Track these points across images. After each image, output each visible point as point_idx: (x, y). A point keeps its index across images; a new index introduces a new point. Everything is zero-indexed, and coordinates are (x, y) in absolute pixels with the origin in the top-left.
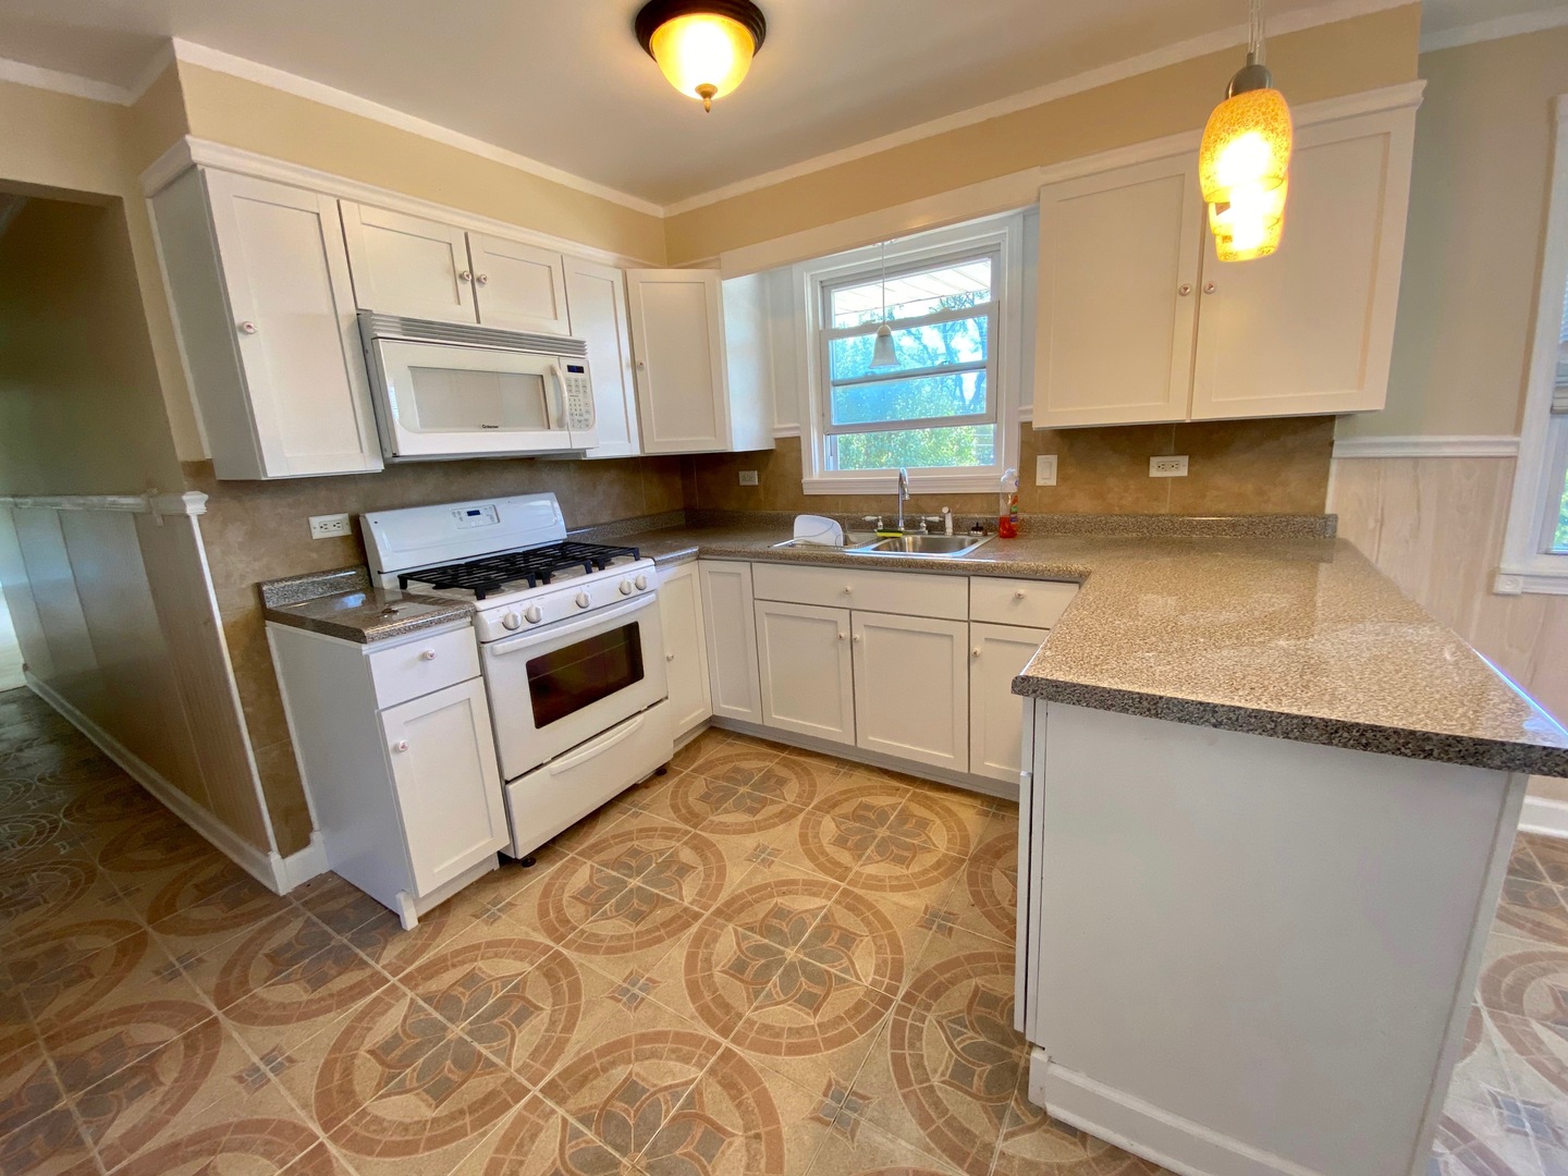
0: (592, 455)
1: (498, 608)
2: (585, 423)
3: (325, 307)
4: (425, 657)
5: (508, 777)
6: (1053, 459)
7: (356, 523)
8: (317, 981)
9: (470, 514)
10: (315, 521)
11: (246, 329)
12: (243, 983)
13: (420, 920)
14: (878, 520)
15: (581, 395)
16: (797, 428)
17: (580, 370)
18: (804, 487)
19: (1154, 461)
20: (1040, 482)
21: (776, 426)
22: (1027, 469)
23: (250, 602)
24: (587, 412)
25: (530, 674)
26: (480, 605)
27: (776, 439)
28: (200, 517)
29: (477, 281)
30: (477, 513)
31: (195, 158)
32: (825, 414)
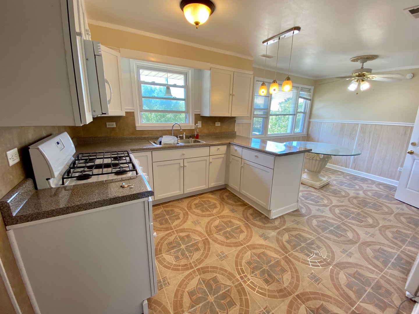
32: (140, 106)
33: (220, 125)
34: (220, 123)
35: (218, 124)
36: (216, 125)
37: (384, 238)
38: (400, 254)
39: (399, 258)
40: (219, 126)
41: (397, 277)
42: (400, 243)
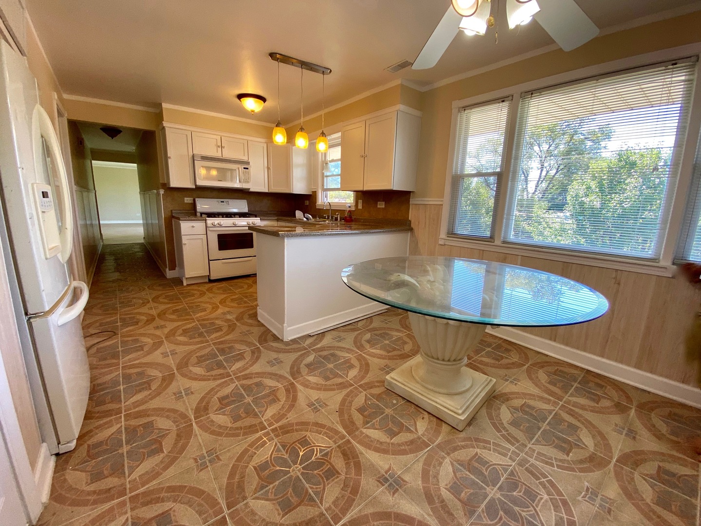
0: (251, 190)
1: (210, 221)
2: (247, 182)
3: (186, 153)
4: (193, 227)
6: (361, 200)
7: (194, 200)
9: (221, 202)
10: (186, 199)
11: (170, 158)
13: (187, 285)
14: (326, 216)
15: (247, 175)
16: (315, 189)
17: (247, 169)
18: (317, 206)
19: (378, 202)
21: (313, 188)
22: (357, 204)
23: (170, 214)
24: (248, 179)
25: (219, 238)
26: (207, 219)
27: (312, 191)
28: (162, 194)
29: (222, 147)
30: (223, 202)
31: (164, 125)
32: (323, 185)
33: (384, 207)
34: (384, 202)
35: (381, 205)
36: (378, 207)
37: (163, 409)
38: (120, 406)
39: (116, 398)
40: (382, 209)
41: (104, 376)
42: (133, 422)
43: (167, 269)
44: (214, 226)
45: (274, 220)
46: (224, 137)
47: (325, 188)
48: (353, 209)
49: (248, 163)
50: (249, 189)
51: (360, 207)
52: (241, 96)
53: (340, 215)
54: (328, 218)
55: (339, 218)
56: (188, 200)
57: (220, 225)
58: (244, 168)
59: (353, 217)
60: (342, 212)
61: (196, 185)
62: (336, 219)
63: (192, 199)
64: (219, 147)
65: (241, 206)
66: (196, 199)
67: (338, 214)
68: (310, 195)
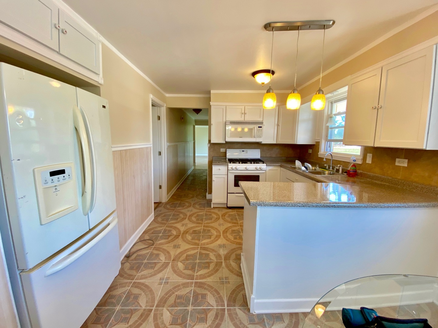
0: (263, 143)
1: (231, 165)
2: (260, 137)
3: (222, 121)
4: (219, 169)
5: (228, 192)
6: (371, 155)
8: (200, 207)
9: (242, 151)
10: (221, 149)
12: (196, 204)
13: (213, 207)
14: (327, 166)
15: (260, 132)
16: (319, 139)
17: (261, 127)
18: (319, 155)
19: (397, 160)
20: (367, 162)
21: (317, 139)
22: (364, 158)
23: (212, 159)
24: (261, 135)
25: (235, 178)
26: (229, 164)
27: (316, 142)
28: (209, 147)
29: (245, 114)
30: (244, 151)
31: (211, 104)
32: (327, 136)
33: (406, 165)
34: (406, 161)
35: (402, 163)
36: (397, 164)
40: (403, 167)
43: (207, 193)
44: (232, 169)
45: (278, 166)
46: (247, 106)
47: (329, 138)
48: (360, 162)
49: (262, 123)
50: (262, 142)
51: (369, 160)
52: (254, 74)
53: (343, 166)
54: (329, 168)
55: (341, 170)
56: (222, 150)
57: (237, 169)
58: (259, 127)
59: (359, 171)
60: (346, 163)
61: (226, 141)
62: (338, 171)
63: (225, 149)
64: (243, 114)
65: (256, 154)
66: (227, 150)
67: (340, 166)
68: (314, 145)
